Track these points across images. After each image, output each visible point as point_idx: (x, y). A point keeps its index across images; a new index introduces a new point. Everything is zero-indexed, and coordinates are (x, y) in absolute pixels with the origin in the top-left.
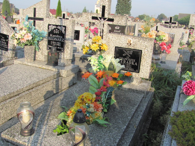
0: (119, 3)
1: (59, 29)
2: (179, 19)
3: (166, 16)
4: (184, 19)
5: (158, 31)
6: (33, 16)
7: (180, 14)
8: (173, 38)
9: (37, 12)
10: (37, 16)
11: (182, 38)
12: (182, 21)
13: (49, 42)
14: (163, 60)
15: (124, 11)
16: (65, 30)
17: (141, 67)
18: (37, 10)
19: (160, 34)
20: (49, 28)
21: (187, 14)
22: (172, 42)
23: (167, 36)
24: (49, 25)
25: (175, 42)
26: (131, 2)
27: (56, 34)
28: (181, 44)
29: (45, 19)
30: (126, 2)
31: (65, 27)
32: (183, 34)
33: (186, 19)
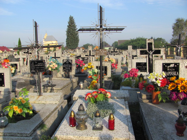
0: (68, 38)
1: (68, 62)
2: (119, 45)
3: (107, 44)
4: (123, 45)
5: (109, 58)
6: (54, 56)
7: (119, 41)
8: (117, 61)
9: (56, 55)
10: (57, 56)
11: (123, 60)
12: (121, 46)
13: (64, 68)
14: (114, 72)
15: (74, 43)
16: (72, 62)
17: (108, 73)
18: (56, 53)
19: (110, 59)
20: (63, 61)
21: (125, 40)
22: (117, 63)
23: (114, 60)
24: (63, 60)
25: (119, 63)
26: (78, 35)
27: (67, 64)
28: (122, 64)
29: (61, 57)
30: (74, 36)
31: (72, 60)
32: (123, 58)
33: (124, 45)
